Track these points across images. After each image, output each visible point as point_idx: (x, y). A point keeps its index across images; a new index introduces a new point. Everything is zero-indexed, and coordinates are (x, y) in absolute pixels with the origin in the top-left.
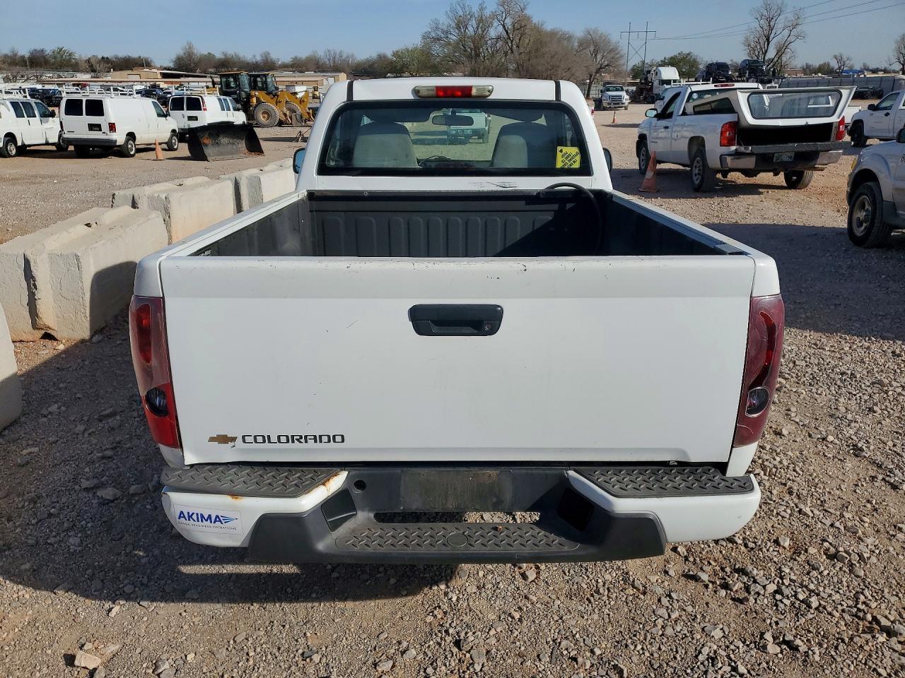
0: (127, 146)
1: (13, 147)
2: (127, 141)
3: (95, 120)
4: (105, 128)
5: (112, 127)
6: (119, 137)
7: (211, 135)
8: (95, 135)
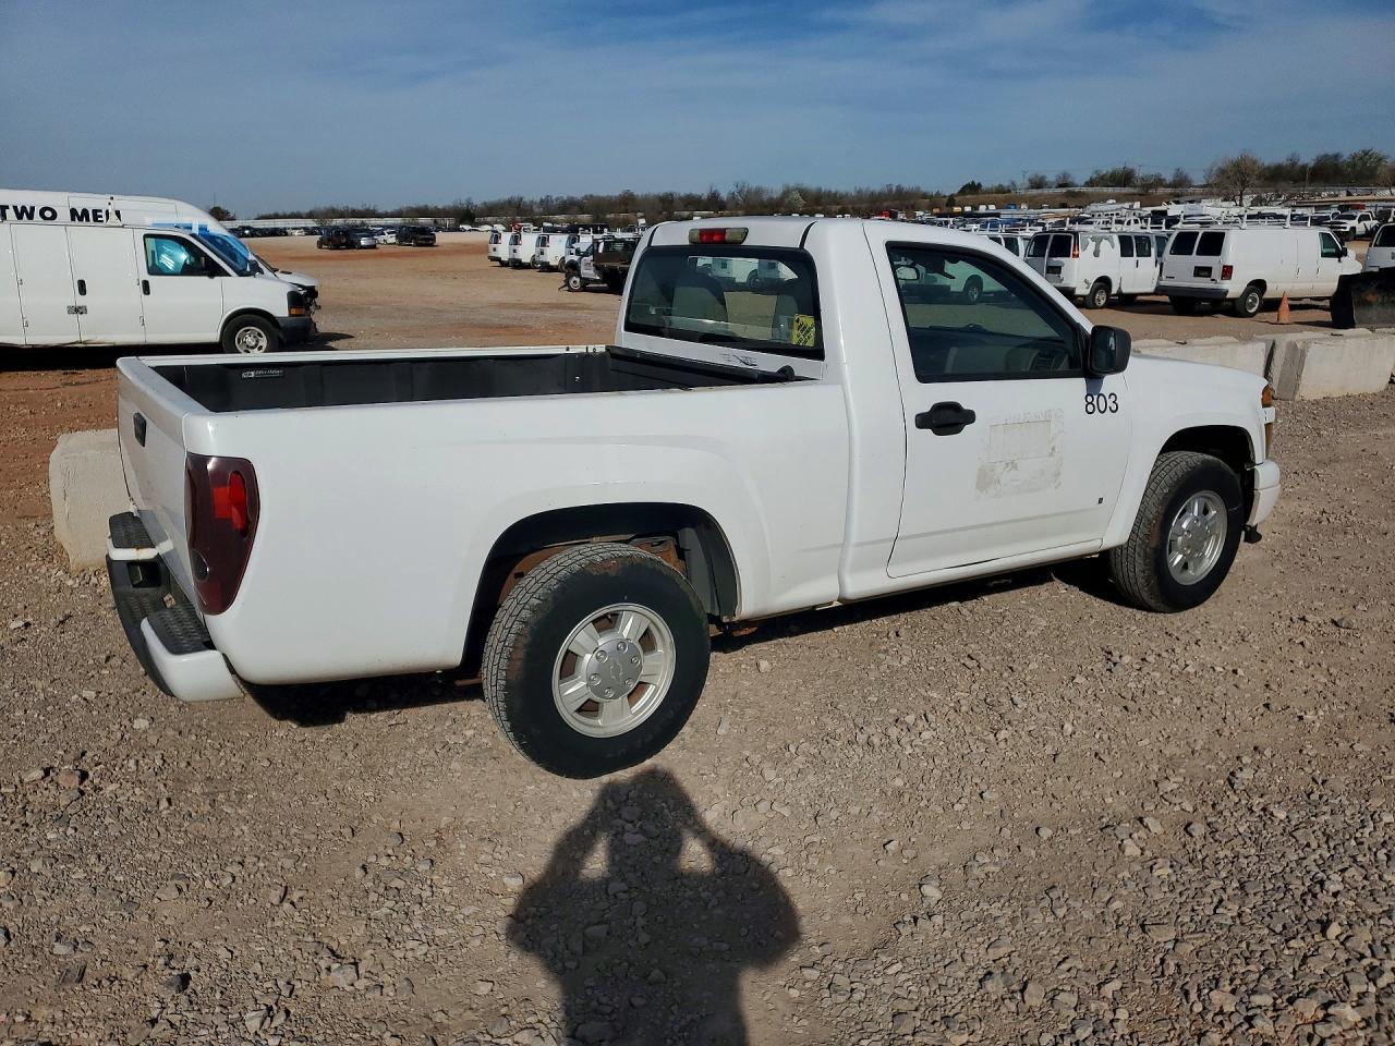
0: (1246, 300)
1: (1104, 295)
2: (1246, 293)
3: (1205, 261)
4: (1217, 273)
5: (1227, 272)
6: (1234, 287)
7: (1380, 288)
8: (1203, 283)
